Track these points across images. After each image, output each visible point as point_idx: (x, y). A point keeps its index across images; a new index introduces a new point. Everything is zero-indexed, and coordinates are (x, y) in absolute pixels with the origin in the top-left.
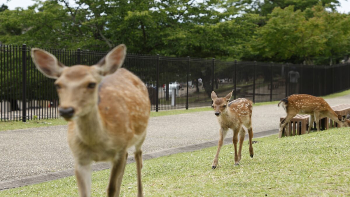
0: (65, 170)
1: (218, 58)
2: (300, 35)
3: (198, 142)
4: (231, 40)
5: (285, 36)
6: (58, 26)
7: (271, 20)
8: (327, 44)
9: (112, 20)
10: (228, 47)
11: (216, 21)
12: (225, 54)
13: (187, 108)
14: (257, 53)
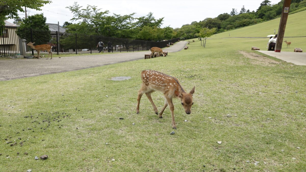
0: (87, 67)
1: (129, 39)
2: (151, 33)
3: (123, 61)
4: (133, 34)
5: (147, 34)
6: (86, 29)
7: (143, 29)
8: (157, 36)
9: (100, 28)
10: (132, 36)
11: (129, 29)
12: (131, 38)
13: (121, 52)
14: (140, 38)
